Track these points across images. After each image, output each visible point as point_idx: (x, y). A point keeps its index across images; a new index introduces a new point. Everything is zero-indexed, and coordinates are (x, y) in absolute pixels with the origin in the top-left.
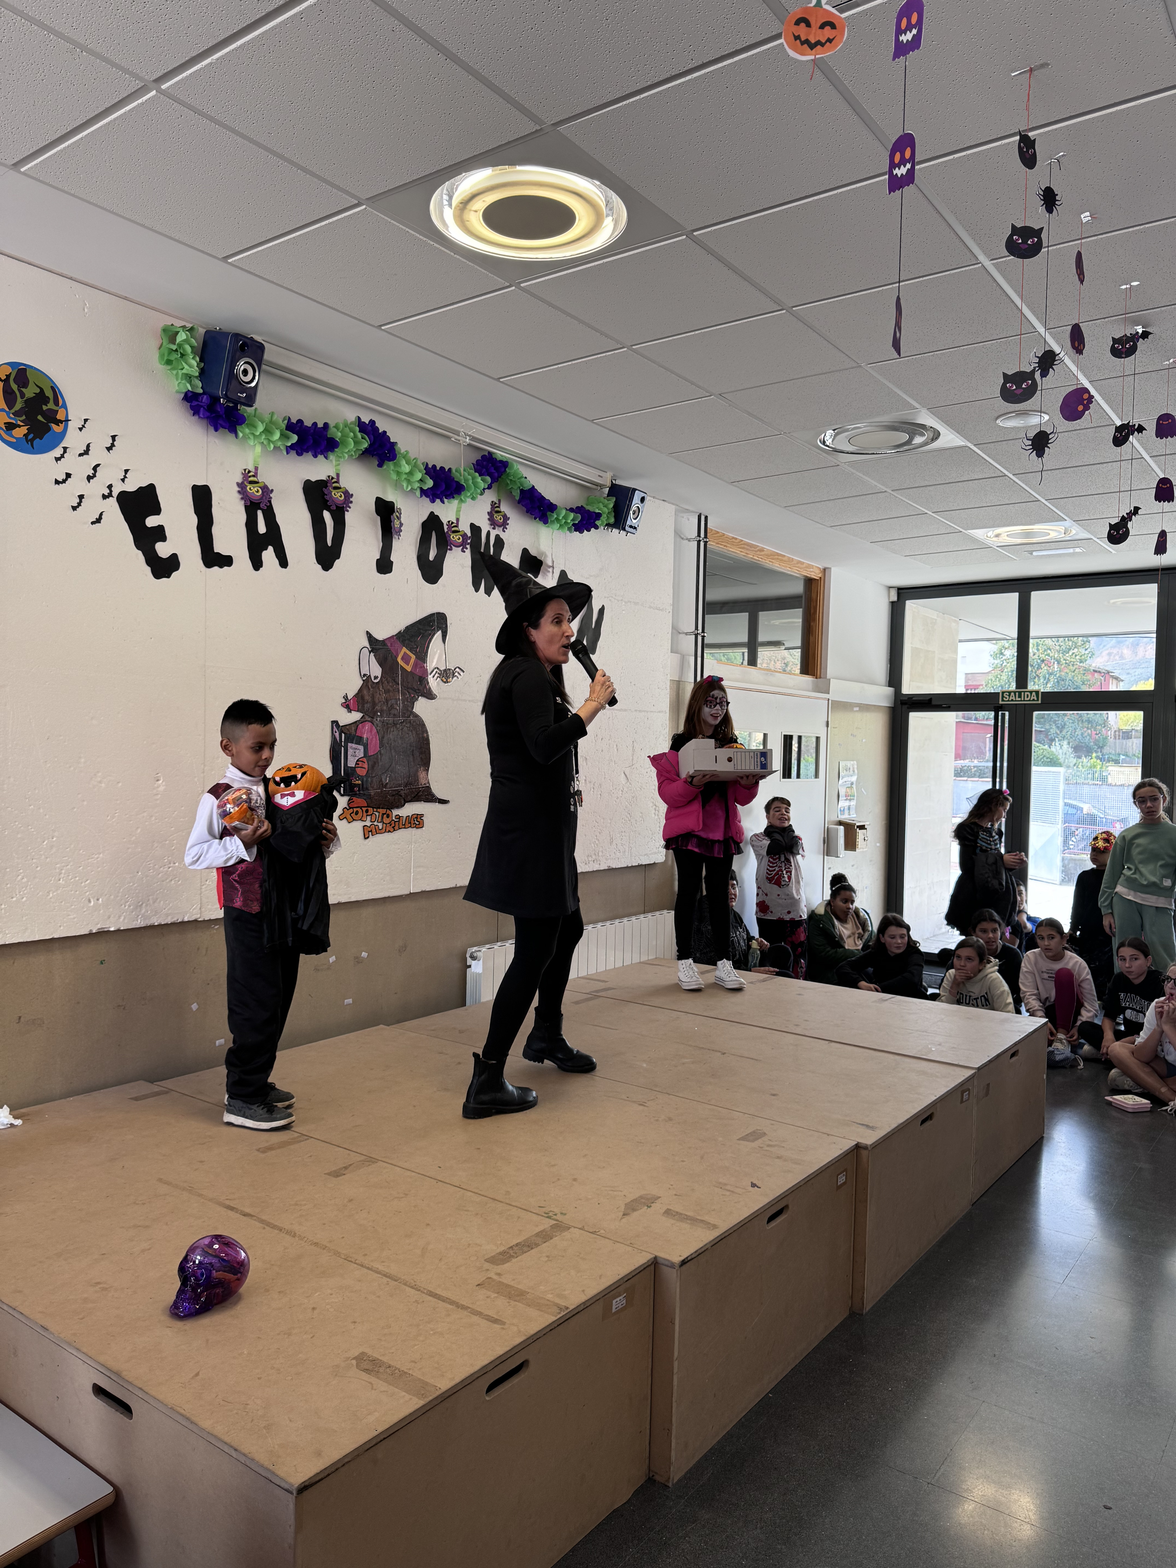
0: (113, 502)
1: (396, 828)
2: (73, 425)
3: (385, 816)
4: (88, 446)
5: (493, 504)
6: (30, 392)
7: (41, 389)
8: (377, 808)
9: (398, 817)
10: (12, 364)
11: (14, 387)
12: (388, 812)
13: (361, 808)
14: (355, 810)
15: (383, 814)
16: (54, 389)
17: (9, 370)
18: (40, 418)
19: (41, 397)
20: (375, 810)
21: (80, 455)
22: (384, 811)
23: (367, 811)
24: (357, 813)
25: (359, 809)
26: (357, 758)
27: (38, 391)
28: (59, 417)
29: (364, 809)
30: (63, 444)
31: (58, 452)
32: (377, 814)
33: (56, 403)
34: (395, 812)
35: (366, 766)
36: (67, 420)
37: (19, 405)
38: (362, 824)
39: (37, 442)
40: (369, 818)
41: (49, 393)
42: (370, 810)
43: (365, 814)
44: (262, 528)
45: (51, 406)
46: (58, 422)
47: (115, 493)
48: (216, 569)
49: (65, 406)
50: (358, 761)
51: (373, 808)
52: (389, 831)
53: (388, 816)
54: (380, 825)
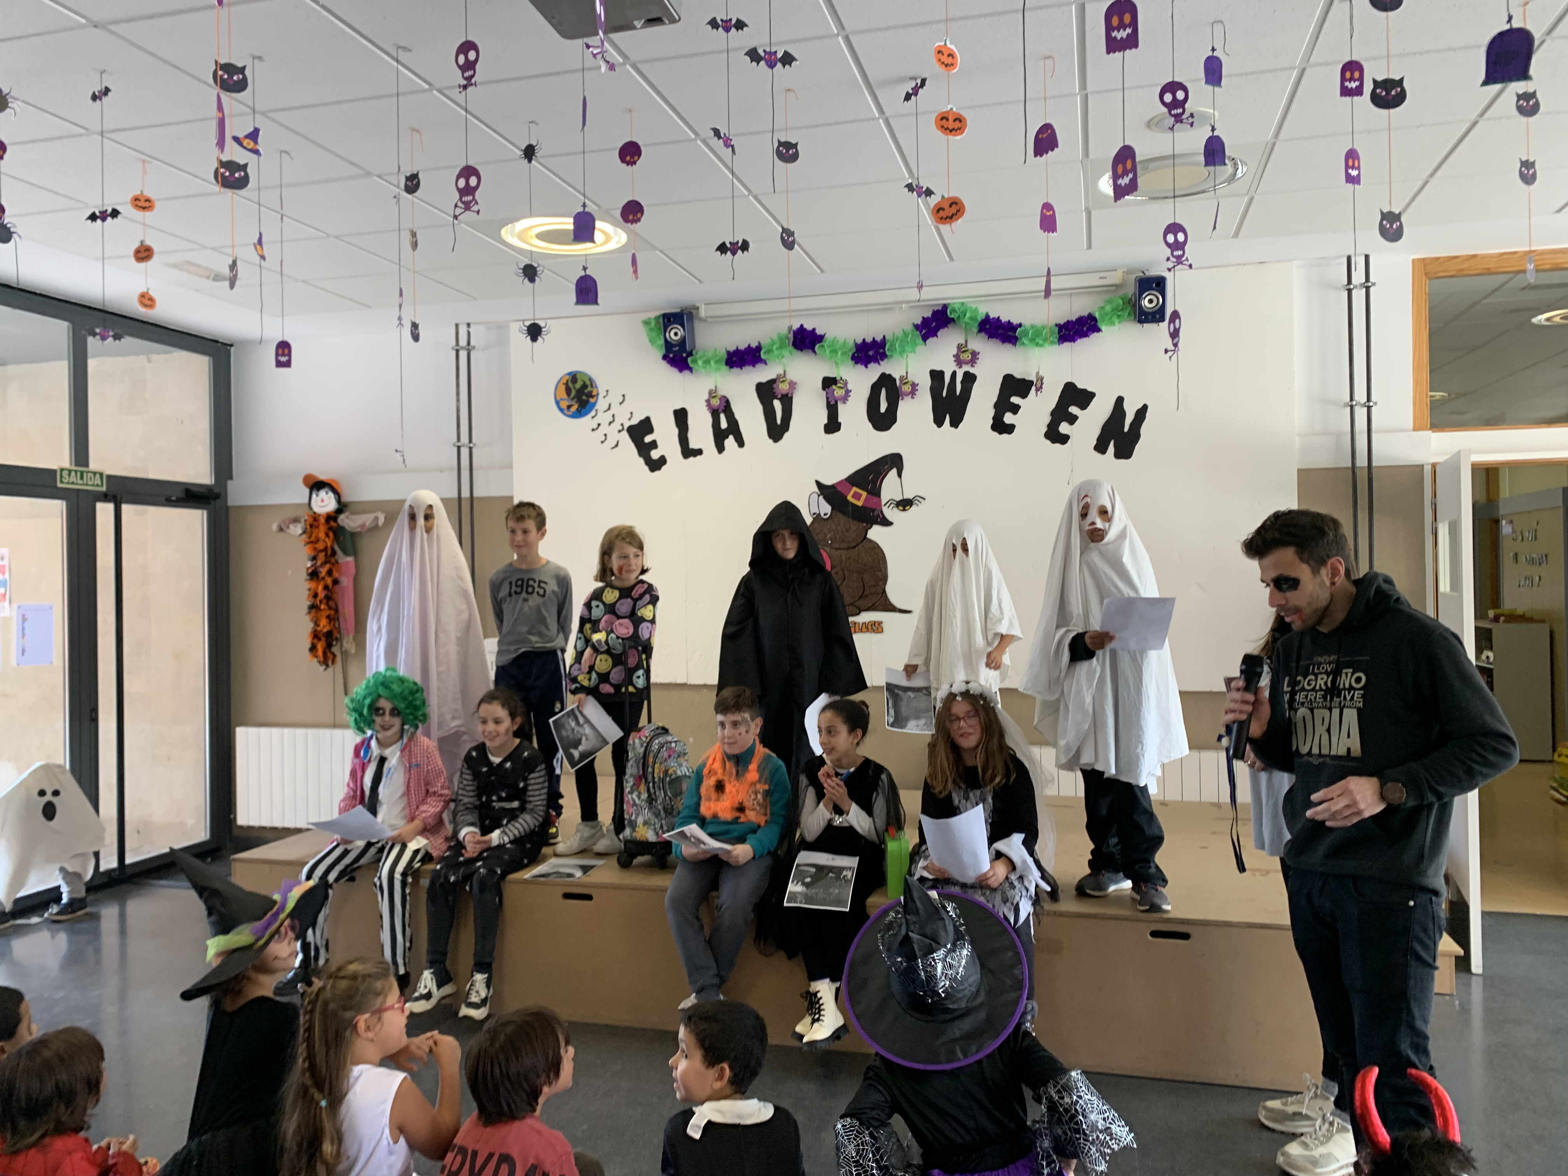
0: (625, 434)
2: (601, 397)
4: (610, 405)
5: (959, 347)
6: (578, 385)
7: (584, 383)
10: (569, 374)
11: (570, 385)
16: (591, 380)
17: (568, 377)
18: (584, 397)
19: (585, 386)
21: (605, 411)
27: (582, 383)
28: (594, 393)
30: (596, 407)
31: (593, 413)
33: (592, 386)
36: (598, 394)
37: (573, 393)
39: (583, 411)
41: (588, 383)
44: (724, 424)
45: (589, 389)
46: (592, 397)
47: (626, 427)
48: (692, 459)
49: (596, 387)
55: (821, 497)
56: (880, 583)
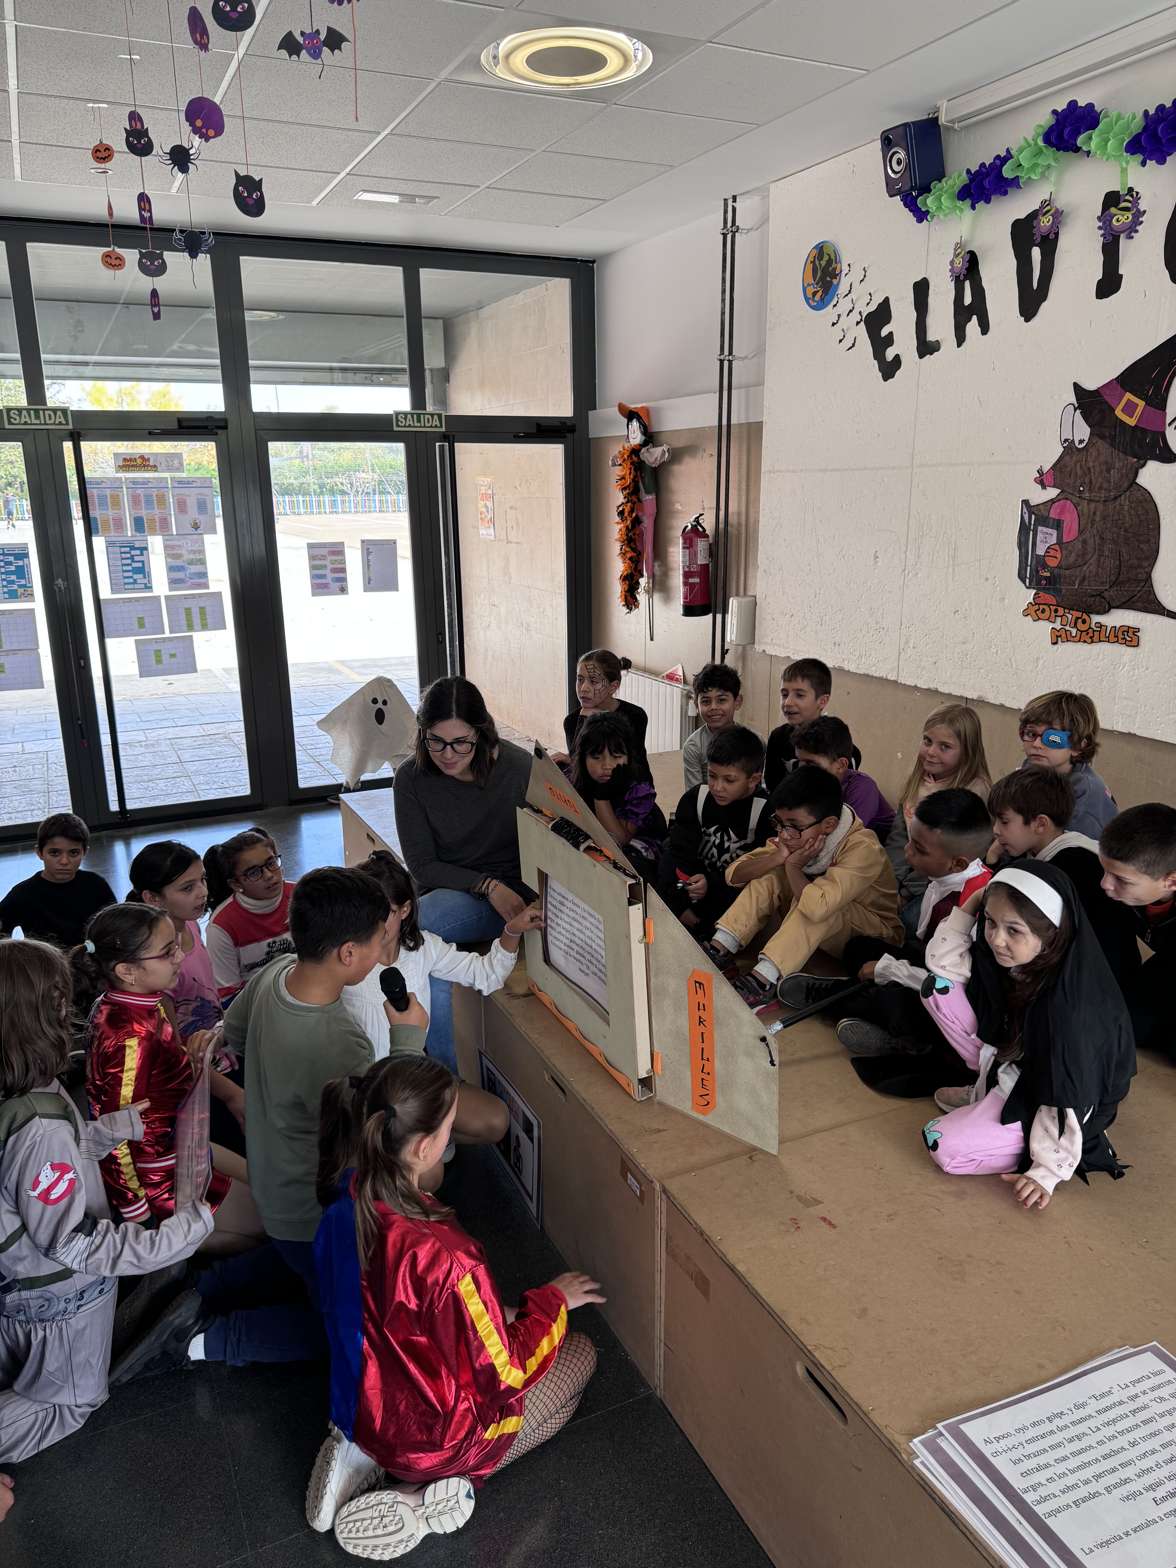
0: (863, 326)
1: (1096, 638)
2: (843, 275)
3: (1080, 621)
4: (850, 287)
6: (824, 262)
7: (829, 257)
8: (1070, 609)
9: (1098, 625)
10: (816, 247)
12: (1085, 616)
13: (1049, 605)
14: (1042, 607)
15: (1078, 618)
16: (835, 252)
17: (815, 252)
18: (829, 279)
19: (829, 262)
20: (1067, 611)
21: (846, 296)
22: (1079, 614)
23: (1056, 611)
24: (1043, 611)
25: (1046, 607)
26: (1048, 545)
28: (838, 271)
29: (1053, 608)
30: (838, 291)
31: (835, 299)
32: (1070, 616)
33: (836, 260)
34: (1096, 619)
35: (1059, 556)
36: (841, 272)
37: (819, 274)
38: (1051, 625)
39: (826, 298)
40: (1059, 619)
41: (832, 256)
42: (1061, 611)
43: (1053, 614)
44: (968, 298)
45: (834, 265)
46: (836, 276)
48: (929, 358)
49: (840, 261)
50: (1048, 548)
51: (1064, 608)
52: (1085, 642)
53: (1084, 622)
54: (1074, 631)
55: (1078, 411)
56: (1145, 564)
